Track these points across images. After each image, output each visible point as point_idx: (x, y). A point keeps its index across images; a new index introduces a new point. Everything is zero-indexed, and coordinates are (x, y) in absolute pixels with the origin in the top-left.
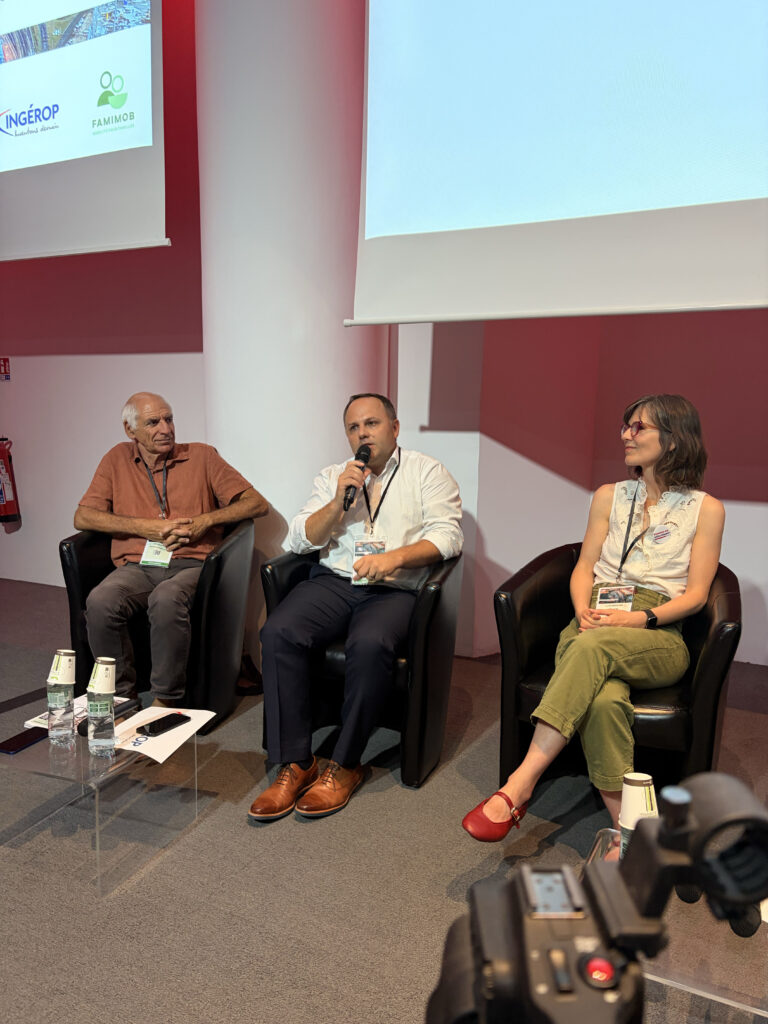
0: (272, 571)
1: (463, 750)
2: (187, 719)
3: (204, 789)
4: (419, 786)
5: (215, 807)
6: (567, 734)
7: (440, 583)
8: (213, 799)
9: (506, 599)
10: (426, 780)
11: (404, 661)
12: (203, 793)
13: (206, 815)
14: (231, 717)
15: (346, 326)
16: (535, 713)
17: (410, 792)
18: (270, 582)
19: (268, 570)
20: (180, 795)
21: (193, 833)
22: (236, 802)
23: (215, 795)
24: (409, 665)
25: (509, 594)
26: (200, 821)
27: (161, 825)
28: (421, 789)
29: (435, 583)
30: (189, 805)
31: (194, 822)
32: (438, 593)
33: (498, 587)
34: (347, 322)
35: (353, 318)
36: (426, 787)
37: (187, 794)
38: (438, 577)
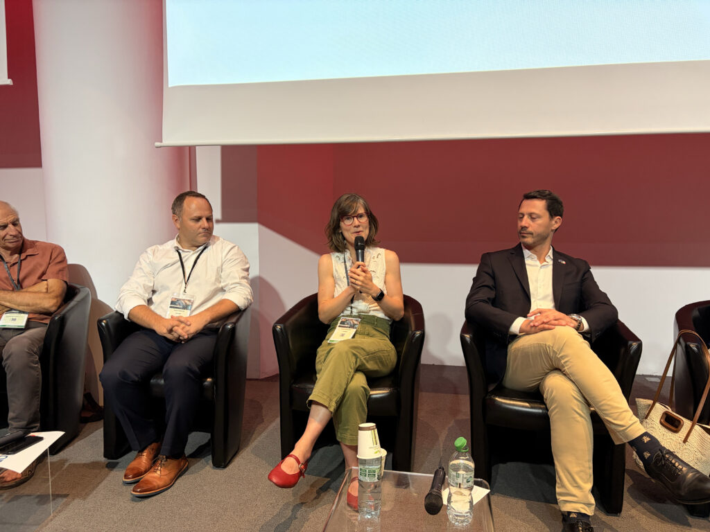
0: (107, 324)
1: (255, 439)
2: (40, 439)
3: (57, 493)
4: (225, 467)
5: (67, 504)
6: (332, 409)
7: (235, 323)
8: (65, 500)
9: (281, 329)
10: (230, 462)
11: (209, 380)
12: (56, 496)
13: (60, 511)
14: (77, 439)
15: (157, 147)
16: (310, 398)
17: (219, 472)
18: (105, 332)
19: (103, 324)
20: (37, 500)
21: (49, 525)
22: (84, 499)
23: (66, 496)
24: (214, 383)
25: (282, 325)
26: (55, 516)
27: (22, 524)
28: (227, 468)
29: (231, 323)
30: (45, 506)
31: (51, 517)
32: (233, 330)
33: (275, 321)
34: (158, 144)
35: (161, 142)
36: (231, 466)
37: (43, 499)
38: (234, 320)
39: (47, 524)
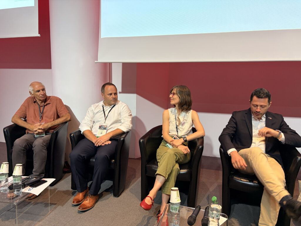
0: (73, 136)
1: (131, 185)
2: (46, 181)
4: (118, 197)
5: (55, 208)
8: (55, 206)
9: (142, 141)
10: (120, 194)
11: (113, 160)
12: (51, 204)
13: (53, 211)
14: (61, 180)
15: (96, 63)
16: (157, 173)
17: (116, 198)
18: (73, 139)
20: (44, 205)
22: (62, 206)
23: (55, 204)
24: (114, 162)
26: (51, 213)
27: (38, 215)
29: (123, 138)
30: (47, 208)
31: (49, 213)
32: (124, 140)
33: (140, 138)
34: (96, 61)
35: (97, 61)
36: (120, 196)
37: (46, 205)
38: (124, 136)
39: (47, 216)
